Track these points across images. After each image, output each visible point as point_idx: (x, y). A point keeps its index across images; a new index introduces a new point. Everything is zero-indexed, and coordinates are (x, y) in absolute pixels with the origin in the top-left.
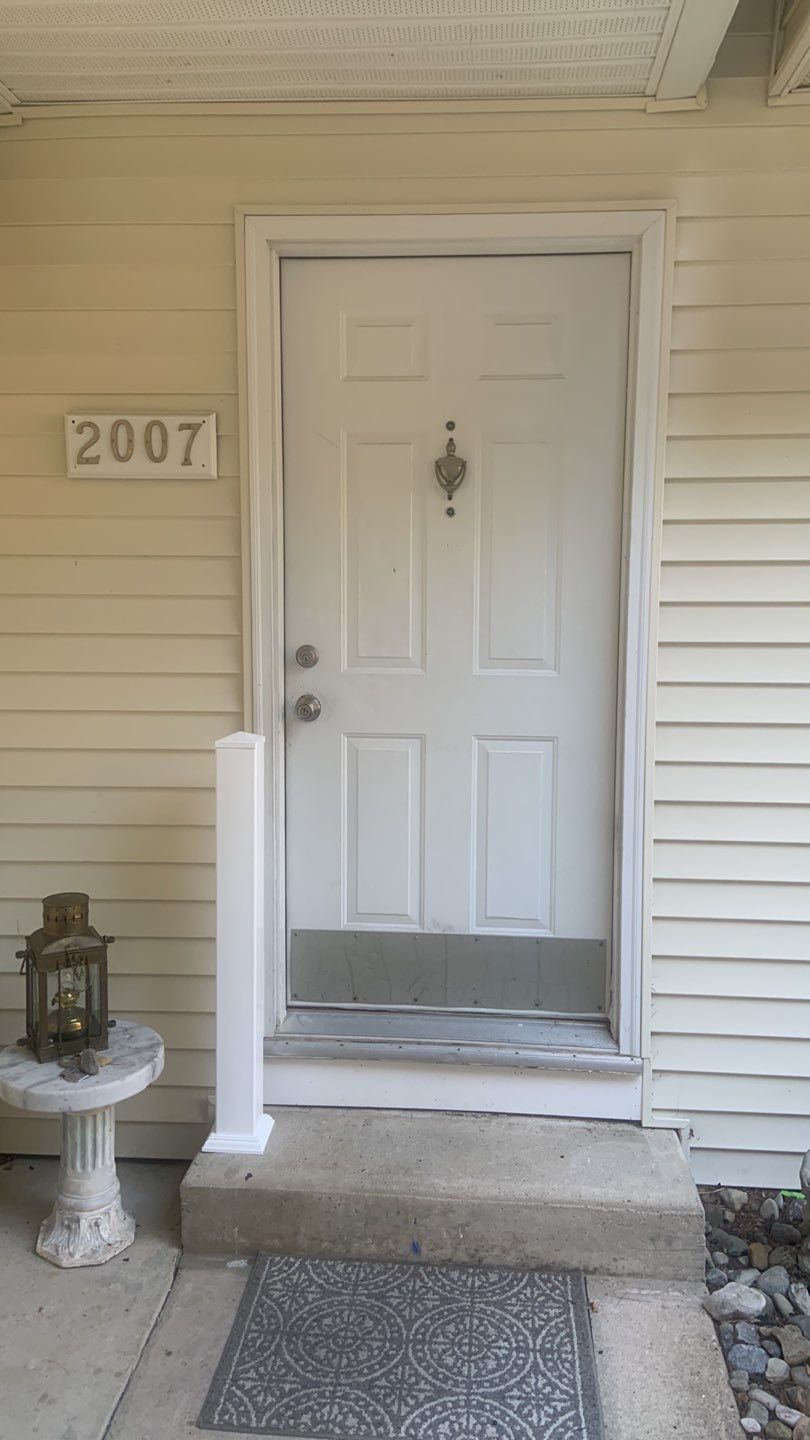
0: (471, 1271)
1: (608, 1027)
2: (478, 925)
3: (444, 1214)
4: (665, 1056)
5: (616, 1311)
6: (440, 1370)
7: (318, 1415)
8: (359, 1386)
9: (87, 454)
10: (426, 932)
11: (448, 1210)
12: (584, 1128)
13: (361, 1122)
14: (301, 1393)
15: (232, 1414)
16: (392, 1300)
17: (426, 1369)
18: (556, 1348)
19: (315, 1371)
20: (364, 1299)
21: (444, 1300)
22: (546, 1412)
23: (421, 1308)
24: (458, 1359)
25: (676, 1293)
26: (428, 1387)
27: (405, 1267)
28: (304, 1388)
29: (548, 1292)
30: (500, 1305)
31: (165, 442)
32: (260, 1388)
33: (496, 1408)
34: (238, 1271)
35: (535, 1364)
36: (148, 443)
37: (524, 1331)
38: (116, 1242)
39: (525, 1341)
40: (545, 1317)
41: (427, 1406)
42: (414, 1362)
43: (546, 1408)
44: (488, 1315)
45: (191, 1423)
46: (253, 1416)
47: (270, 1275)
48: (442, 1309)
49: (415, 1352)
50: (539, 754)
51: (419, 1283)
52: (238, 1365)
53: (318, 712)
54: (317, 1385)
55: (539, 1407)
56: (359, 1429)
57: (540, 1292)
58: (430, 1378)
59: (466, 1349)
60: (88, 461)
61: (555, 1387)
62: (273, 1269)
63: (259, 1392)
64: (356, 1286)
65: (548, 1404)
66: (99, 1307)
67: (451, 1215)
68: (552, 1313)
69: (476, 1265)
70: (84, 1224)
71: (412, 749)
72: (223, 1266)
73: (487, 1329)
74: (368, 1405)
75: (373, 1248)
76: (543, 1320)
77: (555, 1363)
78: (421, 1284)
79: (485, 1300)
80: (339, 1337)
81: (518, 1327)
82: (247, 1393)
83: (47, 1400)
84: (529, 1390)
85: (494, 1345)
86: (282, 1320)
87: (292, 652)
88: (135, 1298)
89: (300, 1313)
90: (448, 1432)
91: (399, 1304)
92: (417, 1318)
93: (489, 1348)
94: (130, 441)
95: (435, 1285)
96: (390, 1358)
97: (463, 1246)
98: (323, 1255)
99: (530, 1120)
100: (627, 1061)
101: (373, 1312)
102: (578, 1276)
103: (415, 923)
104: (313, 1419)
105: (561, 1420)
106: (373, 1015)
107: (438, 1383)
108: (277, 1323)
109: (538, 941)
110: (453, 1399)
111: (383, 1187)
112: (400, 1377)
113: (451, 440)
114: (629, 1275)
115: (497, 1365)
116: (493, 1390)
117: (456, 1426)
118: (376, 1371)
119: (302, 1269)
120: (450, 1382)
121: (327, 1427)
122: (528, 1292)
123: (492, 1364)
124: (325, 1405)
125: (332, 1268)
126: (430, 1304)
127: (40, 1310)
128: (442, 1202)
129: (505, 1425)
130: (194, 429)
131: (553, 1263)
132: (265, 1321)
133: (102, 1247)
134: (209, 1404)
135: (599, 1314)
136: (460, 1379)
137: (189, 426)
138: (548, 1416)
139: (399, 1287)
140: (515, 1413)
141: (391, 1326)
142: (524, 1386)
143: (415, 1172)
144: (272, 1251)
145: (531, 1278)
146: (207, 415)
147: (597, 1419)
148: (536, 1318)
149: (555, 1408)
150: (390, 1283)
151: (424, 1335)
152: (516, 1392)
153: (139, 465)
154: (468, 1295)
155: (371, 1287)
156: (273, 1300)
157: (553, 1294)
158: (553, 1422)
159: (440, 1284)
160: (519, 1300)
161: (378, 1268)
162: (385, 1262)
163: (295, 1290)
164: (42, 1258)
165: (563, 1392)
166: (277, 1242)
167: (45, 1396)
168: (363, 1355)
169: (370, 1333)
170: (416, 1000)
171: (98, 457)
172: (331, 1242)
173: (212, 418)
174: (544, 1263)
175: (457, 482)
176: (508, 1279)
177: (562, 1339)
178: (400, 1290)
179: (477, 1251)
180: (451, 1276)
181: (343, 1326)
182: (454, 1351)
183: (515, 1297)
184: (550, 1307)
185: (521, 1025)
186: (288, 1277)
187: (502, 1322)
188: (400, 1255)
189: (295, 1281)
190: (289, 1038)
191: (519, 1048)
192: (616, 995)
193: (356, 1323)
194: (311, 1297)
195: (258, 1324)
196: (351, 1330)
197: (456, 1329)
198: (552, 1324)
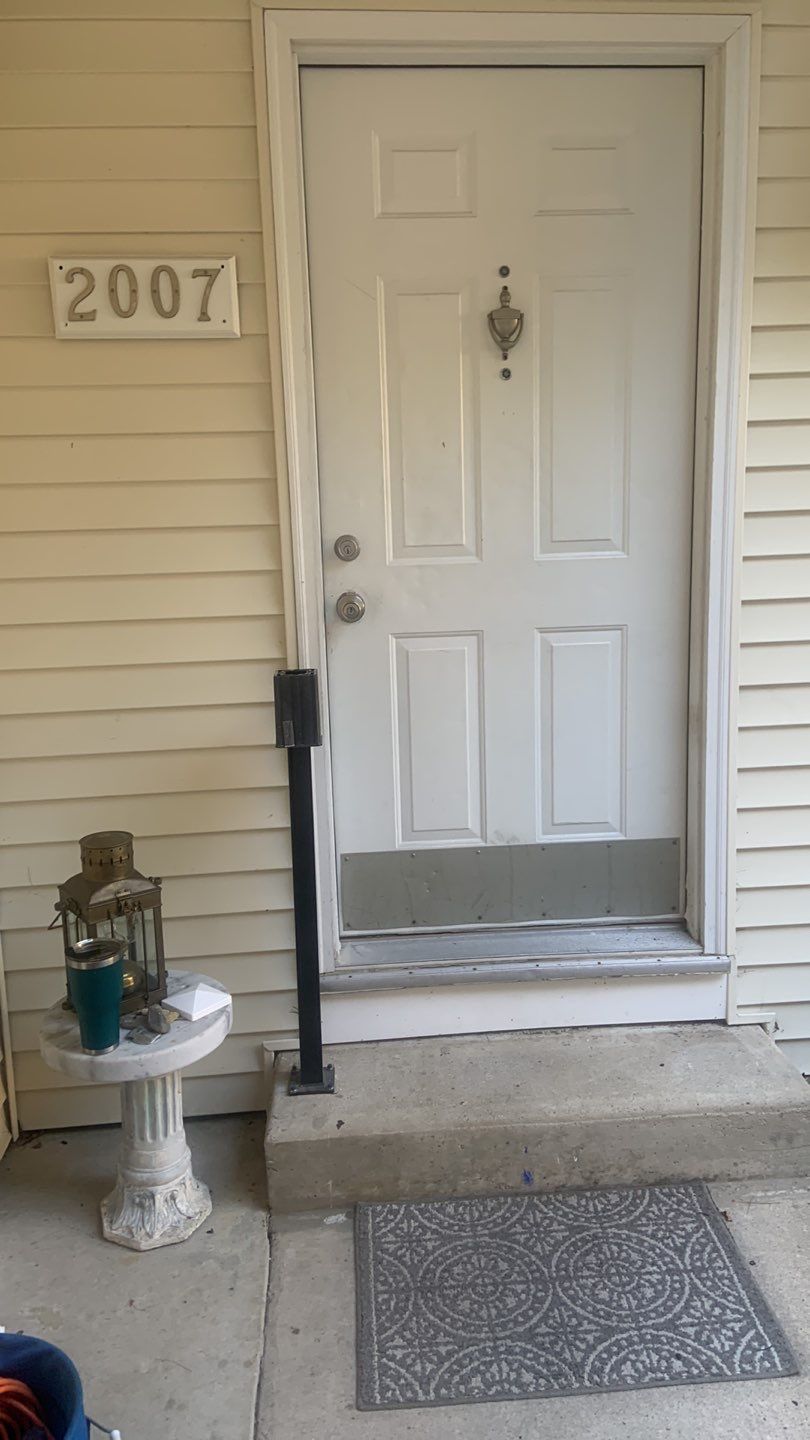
0: (588, 1194)
1: (685, 925)
2: (544, 833)
3: (557, 1139)
4: (746, 951)
5: (749, 1217)
6: (599, 1307)
7: (488, 1375)
8: (520, 1337)
9: (81, 308)
10: (489, 845)
11: (561, 1134)
12: (671, 1033)
13: (437, 1053)
14: (461, 1354)
15: (394, 1390)
16: (518, 1237)
17: (583, 1307)
18: (707, 1266)
19: (465, 1327)
20: (487, 1239)
21: (570, 1228)
22: (725, 1335)
23: (552, 1242)
24: (612, 1291)
25: (801, 1191)
26: (594, 1328)
27: (519, 1199)
28: (461, 1347)
29: (675, 1207)
30: (630, 1226)
31: (176, 292)
32: (413, 1356)
33: (673, 1340)
34: (336, 1226)
35: (694, 1287)
36: (155, 292)
37: (667, 1251)
38: (196, 1214)
39: (673, 1262)
40: (683, 1233)
41: (600, 1348)
42: (569, 1302)
43: (724, 1331)
44: (625, 1240)
45: (349, 1407)
46: (418, 1388)
47: (377, 1228)
48: (573, 1239)
49: (565, 1290)
50: (607, 645)
51: (539, 1215)
52: (379, 1333)
53: (363, 610)
54: (475, 1342)
55: (717, 1332)
56: (538, 1385)
57: (668, 1208)
58: (591, 1316)
59: (616, 1279)
60: (82, 317)
61: (724, 1308)
62: (378, 1220)
63: (414, 1360)
64: (473, 1226)
65: (724, 1327)
66: (199, 1290)
67: (564, 1139)
68: (689, 1228)
69: (593, 1187)
70: (159, 1198)
71: (468, 646)
72: (319, 1224)
73: (629, 1256)
74: (536, 1357)
75: (482, 1184)
76: (682, 1237)
77: (713, 1281)
78: (541, 1215)
79: (614, 1223)
80: (477, 1285)
81: (659, 1248)
82: (401, 1363)
83: (175, 1406)
84: (698, 1314)
85: (643, 1271)
86: (409, 1276)
87: (330, 545)
88: (235, 1275)
89: (425, 1264)
90: (633, 1373)
91: (528, 1239)
92: (552, 1253)
93: (640, 1275)
94: (134, 292)
95: (557, 1215)
96: (542, 1301)
97: (577, 1170)
98: (427, 1198)
99: (613, 1031)
100: (713, 960)
101: (502, 1253)
102: (698, 1184)
103: (477, 837)
104: (484, 1381)
105: (744, 1341)
106: (435, 938)
107: (602, 1321)
108: (404, 1279)
109: (609, 844)
110: (625, 1336)
111: (489, 1118)
112: (559, 1321)
113: (505, 288)
114: (750, 1178)
115: (655, 1292)
116: (662, 1320)
117: (640, 1366)
118: (531, 1318)
119: (409, 1216)
120: (614, 1318)
121: (503, 1387)
122: (654, 1208)
123: (649, 1292)
124: (491, 1363)
125: (441, 1210)
126: (559, 1236)
127: (131, 1302)
128: (554, 1127)
129: (690, 1356)
130: (211, 275)
131: (672, 1175)
132: (391, 1280)
133: (182, 1222)
134: (363, 1383)
135: (735, 1222)
136: (623, 1313)
137: (205, 273)
138: (729, 1339)
139: (520, 1221)
140: (694, 1341)
141: (529, 1264)
142: (692, 1311)
143: (517, 1098)
144: (371, 1200)
145: (652, 1194)
146: (228, 258)
147: (781, 1336)
148: (674, 1236)
149: (732, 1330)
150: (508, 1219)
151: (566, 1270)
152: (686, 1319)
153: (145, 321)
154: (594, 1221)
155: (490, 1226)
156: (390, 1255)
157: (681, 1209)
158: (737, 1345)
159: (561, 1213)
160: (649, 1219)
161: (491, 1204)
162: (496, 1197)
163: (411, 1240)
164: (114, 1243)
165: (734, 1311)
166: (376, 1191)
167: (171, 1403)
168: (511, 1302)
169: (508, 1276)
170: (480, 918)
171: (95, 311)
172: (435, 1182)
173: (232, 262)
174: (663, 1177)
175: (513, 338)
176: (630, 1199)
177: (709, 1254)
178: (522, 1224)
179: (592, 1173)
180: (570, 1203)
181: (478, 1272)
182: (605, 1283)
183: (644, 1216)
184: (684, 1223)
185: (593, 934)
186: (397, 1227)
187: (642, 1245)
188: (512, 1187)
189: (406, 1230)
190: (353, 971)
191: (600, 958)
192: (696, 894)
193: (490, 1267)
194: (430, 1246)
195: (383, 1283)
196: (487, 1276)
197: (598, 1259)
198: (693, 1240)
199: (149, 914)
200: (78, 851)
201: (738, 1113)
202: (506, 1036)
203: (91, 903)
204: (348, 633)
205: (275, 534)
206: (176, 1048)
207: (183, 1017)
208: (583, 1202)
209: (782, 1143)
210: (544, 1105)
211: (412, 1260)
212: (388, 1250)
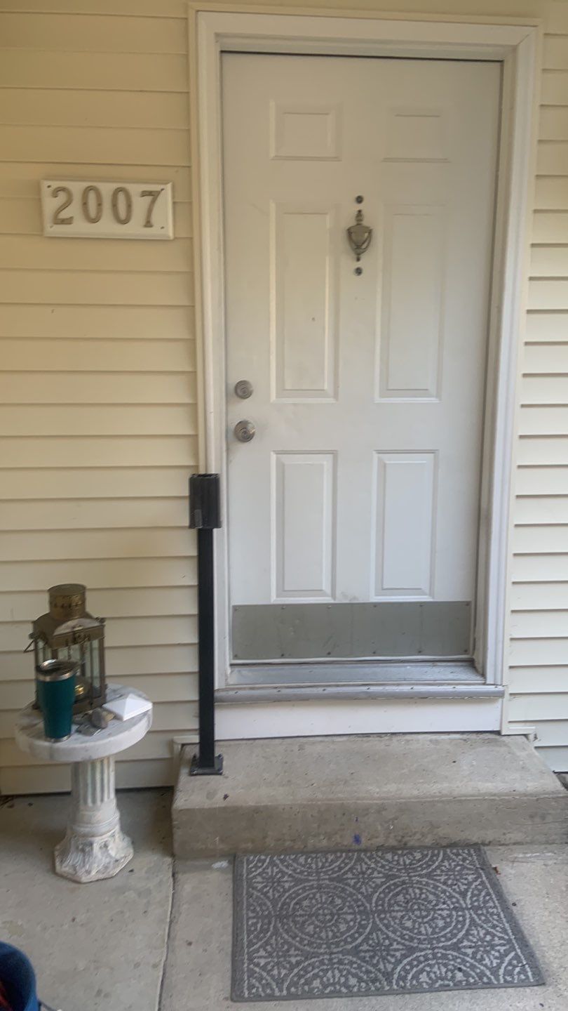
0: (400, 852)
1: (474, 663)
2: (376, 595)
3: (379, 812)
4: (516, 683)
5: (513, 872)
6: (405, 932)
7: (325, 979)
8: (348, 953)
9: (63, 215)
10: (337, 602)
11: (381, 809)
12: (461, 739)
13: (296, 748)
14: (306, 963)
15: (258, 988)
16: (349, 881)
17: (394, 932)
18: (482, 905)
19: (310, 944)
20: (327, 882)
21: (388, 877)
22: (493, 955)
23: (373, 885)
24: (414, 922)
25: (550, 854)
26: (401, 947)
27: (350, 854)
28: (306, 959)
29: (461, 863)
30: (429, 876)
31: (129, 206)
32: (272, 964)
33: (457, 958)
34: (220, 870)
35: (472, 920)
36: (115, 205)
37: (454, 894)
38: (122, 858)
39: (458, 902)
40: (466, 882)
41: (405, 962)
42: (384, 929)
43: (493, 952)
44: (425, 885)
45: (226, 999)
46: (275, 987)
47: (249, 872)
48: (388, 884)
49: (381, 920)
50: (424, 464)
51: (364, 866)
52: (249, 947)
53: (253, 434)
54: (317, 955)
55: (488, 952)
56: (360, 987)
57: (456, 863)
58: (399, 939)
59: (417, 913)
60: (62, 222)
61: (493, 936)
62: (250, 866)
63: (273, 967)
64: (318, 873)
65: (493, 949)
66: (122, 912)
67: (383, 813)
68: (470, 878)
69: (403, 847)
70: (96, 847)
71: (327, 462)
72: (209, 868)
73: (427, 897)
74: (360, 967)
75: (325, 843)
76: (466, 884)
77: (486, 916)
78: (366, 866)
79: (417, 873)
80: (319, 914)
81: (449, 892)
82: (264, 968)
83: (103, 995)
84: (475, 940)
85: (437, 908)
86: (271, 906)
87: (232, 387)
88: (148, 902)
89: (283, 899)
90: (428, 980)
91: (356, 883)
92: (373, 893)
93: (434, 910)
94: (100, 205)
95: (377, 866)
96: (365, 927)
97: (392, 835)
98: (287, 851)
99: (420, 737)
100: (492, 688)
101: (338, 892)
102: (477, 847)
103: (328, 596)
104: (322, 983)
105: (507, 959)
106: (297, 667)
107: (407, 943)
108: (268, 909)
109: (421, 604)
110: (423, 953)
111: (331, 796)
112: (376, 941)
113: (360, 211)
114: (514, 844)
115: (445, 923)
116: (449, 943)
117: (433, 975)
118: (357, 939)
119: (272, 864)
120: (415, 941)
121: (335, 988)
122: (446, 863)
123: (441, 923)
124: (327, 970)
125: (295, 860)
126: (378, 881)
127: (74, 920)
128: (377, 804)
129: (468, 970)
130: (154, 195)
131: (460, 840)
132: (258, 909)
133: (112, 863)
134: (236, 982)
135: (501, 875)
136: (422, 937)
137: (150, 193)
138: (496, 958)
139: (351, 869)
140: (472, 958)
141: (356, 901)
142: (471, 937)
143: (352, 782)
144: (246, 852)
145: (444, 854)
146: (166, 184)
147: (533, 956)
148: (460, 884)
149: (499, 951)
150: (343, 868)
151: (382, 905)
152: (466, 943)
153: (107, 226)
154: (404, 871)
155: (330, 873)
156: (259, 891)
157: (465, 864)
158: (502, 963)
159: (380, 865)
160: (442, 871)
161: (331, 857)
162: (335, 852)
163: (273, 882)
164: (63, 876)
165: (500, 938)
166: (250, 845)
167: (99, 992)
168: (343, 927)
169: (341, 909)
170: (329, 653)
171: (72, 218)
172: (292, 841)
173: (169, 187)
174: (453, 842)
175: (364, 246)
176: (429, 856)
177: (484, 897)
178: (352, 872)
179: (403, 837)
180: (387, 858)
181: (319, 906)
182: (409, 916)
183: (439, 868)
184: (467, 874)
185: (409, 667)
186: (263, 871)
187: (436, 890)
188: (346, 846)
189: (270, 874)
190: (238, 689)
191: (413, 684)
192: (481, 641)
193: (328, 902)
194: (287, 885)
195: (254, 911)
196: (327, 908)
197: (405, 898)
198: (473, 886)
199: (96, 643)
200: (46, 597)
201: (507, 798)
202: (345, 738)
203: (55, 634)
204: (243, 450)
205: (193, 378)
206: (112, 739)
207: (117, 717)
208: (396, 858)
209: (537, 820)
210: (370, 788)
211: (274, 895)
212: (257, 887)
